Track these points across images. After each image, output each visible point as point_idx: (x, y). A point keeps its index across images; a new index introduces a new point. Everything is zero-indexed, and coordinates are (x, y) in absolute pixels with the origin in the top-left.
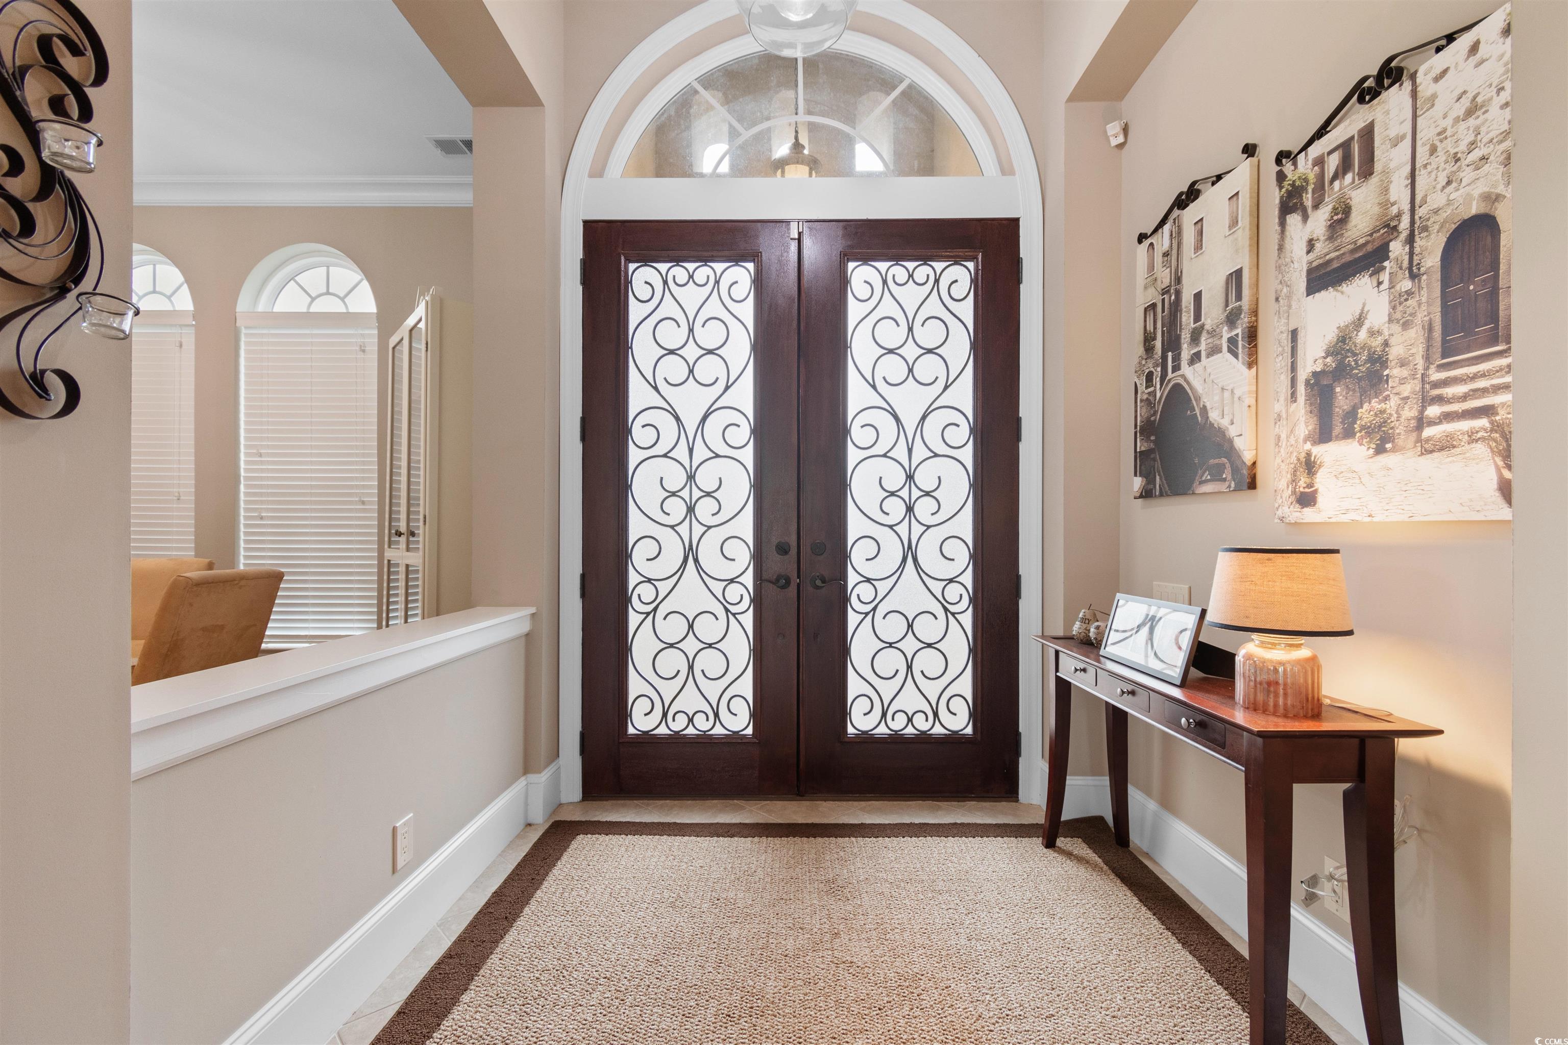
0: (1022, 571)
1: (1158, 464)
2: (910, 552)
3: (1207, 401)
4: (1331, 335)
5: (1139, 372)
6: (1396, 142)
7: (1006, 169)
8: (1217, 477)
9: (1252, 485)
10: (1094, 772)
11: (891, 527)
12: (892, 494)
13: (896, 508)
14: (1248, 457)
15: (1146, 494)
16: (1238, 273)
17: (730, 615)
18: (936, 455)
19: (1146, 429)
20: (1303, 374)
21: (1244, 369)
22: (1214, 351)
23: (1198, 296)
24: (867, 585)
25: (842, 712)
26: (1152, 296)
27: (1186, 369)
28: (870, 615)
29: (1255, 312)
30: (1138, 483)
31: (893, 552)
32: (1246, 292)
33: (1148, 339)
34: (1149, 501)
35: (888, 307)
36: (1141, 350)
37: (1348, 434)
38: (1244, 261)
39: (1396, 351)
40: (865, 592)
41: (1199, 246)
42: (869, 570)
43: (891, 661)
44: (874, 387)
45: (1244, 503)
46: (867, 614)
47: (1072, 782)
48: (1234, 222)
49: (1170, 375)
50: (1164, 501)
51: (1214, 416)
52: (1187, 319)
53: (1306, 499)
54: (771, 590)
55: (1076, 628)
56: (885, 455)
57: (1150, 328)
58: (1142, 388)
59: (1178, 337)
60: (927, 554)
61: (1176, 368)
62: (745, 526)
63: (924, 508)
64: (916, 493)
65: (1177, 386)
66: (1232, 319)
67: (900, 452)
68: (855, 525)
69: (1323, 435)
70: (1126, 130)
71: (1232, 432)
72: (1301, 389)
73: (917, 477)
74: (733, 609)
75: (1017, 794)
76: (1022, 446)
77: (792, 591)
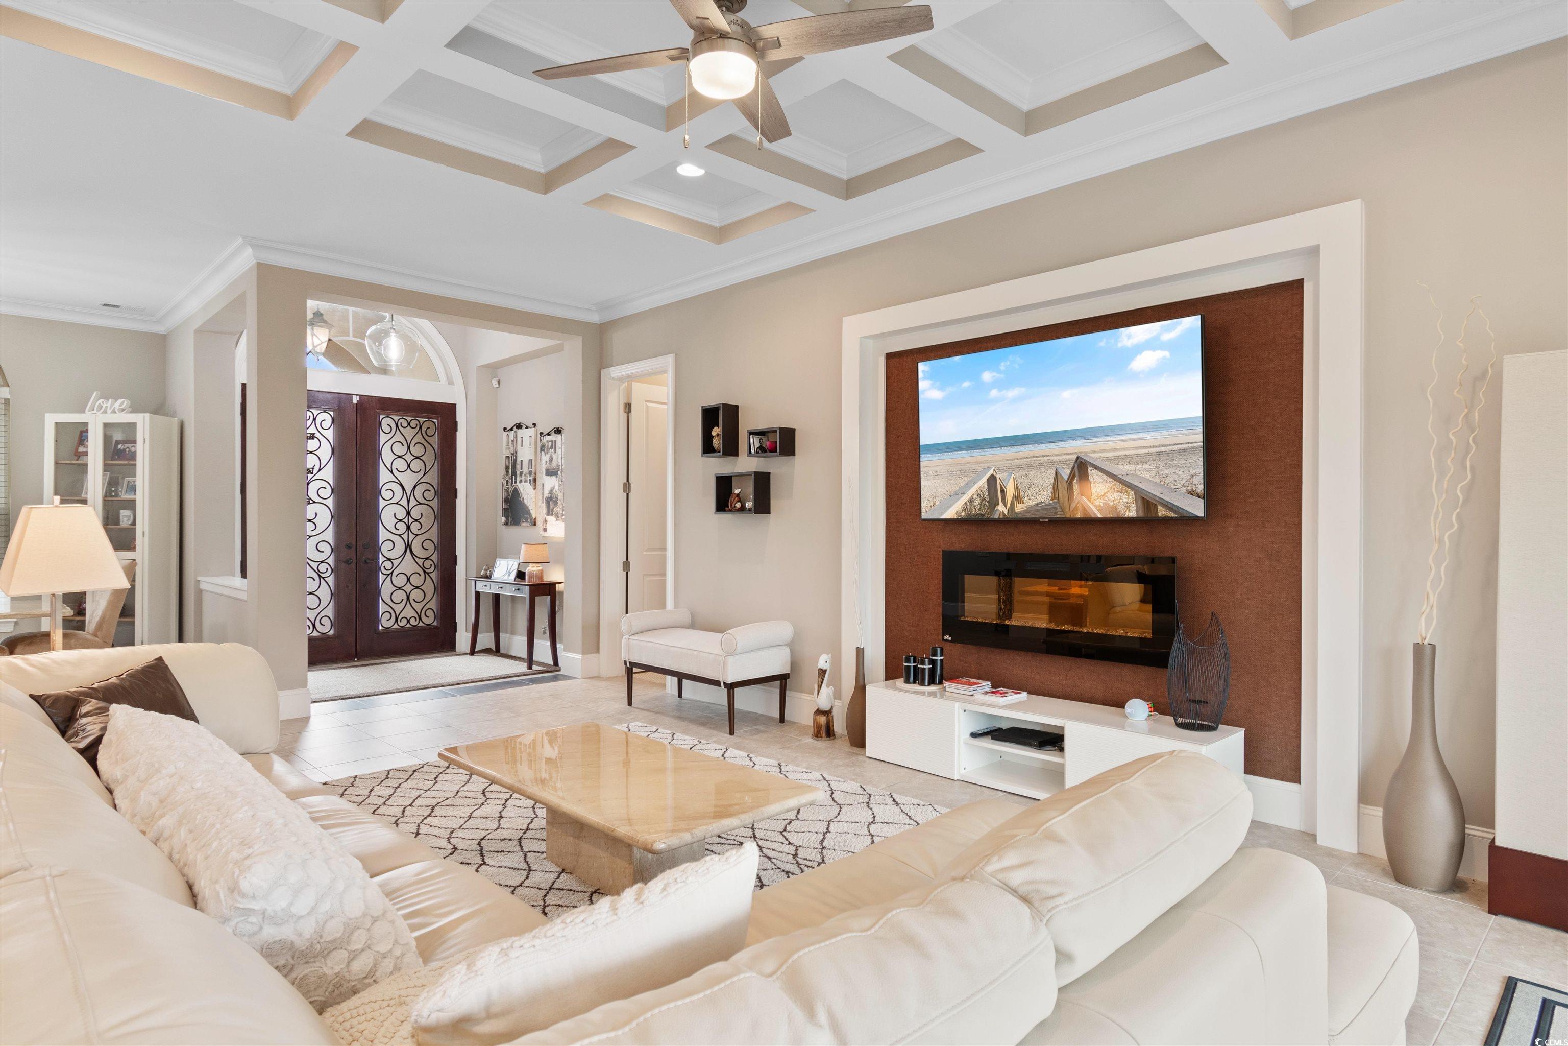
0: (457, 553)
1: (510, 514)
2: (408, 546)
3: (523, 496)
4: (549, 489)
5: (504, 478)
6: (560, 448)
7: (451, 382)
8: (526, 521)
9: (535, 525)
10: (487, 632)
11: (400, 535)
12: (400, 521)
13: (402, 527)
14: (534, 516)
15: (506, 524)
16: (532, 460)
17: (322, 579)
18: (420, 504)
19: (506, 500)
20: (545, 497)
21: (532, 490)
22: (526, 481)
23: (522, 461)
24: (389, 562)
25: (376, 619)
26: (507, 453)
27: (518, 483)
28: (390, 576)
29: (536, 474)
30: (504, 519)
31: (400, 546)
32: (533, 467)
33: (507, 468)
34: (507, 527)
35: (398, 437)
36: (505, 471)
37: (552, 515)
38: (532, 457)
39: (559, 497)
40: (388, 565)
41: (522, 446)
42: (389, 555)
43: (399, 596)
44: (392, 472)
45: (533, 528)
46: (388, 575)
47: (480, 636)
48: (530, 445)
49: (514, 484)
50: (512, 527)
51: (526, 501)
52: (519, 467)
53: (545, 530)
54: (343, 565)
55: (483, 572)
56: (397, 503)
57: (508, 464)
58: (505, 485)
59: (516, 472)
60: (416, 547)
61: (516, 482)
62: (329, 536)
63: (415, 527)
64: (411, 520)
65: (515, 488)
66: (530, 473)
67: (404, 502)
68: (383, 535)
69: (548, 514)
70: (499, 382)
71: (530, 508)
72: (544, 500)
73: (412, 513)
74: (323, 575)
75: (455, 648)
76: (458, 501)
77: (353, 566)
